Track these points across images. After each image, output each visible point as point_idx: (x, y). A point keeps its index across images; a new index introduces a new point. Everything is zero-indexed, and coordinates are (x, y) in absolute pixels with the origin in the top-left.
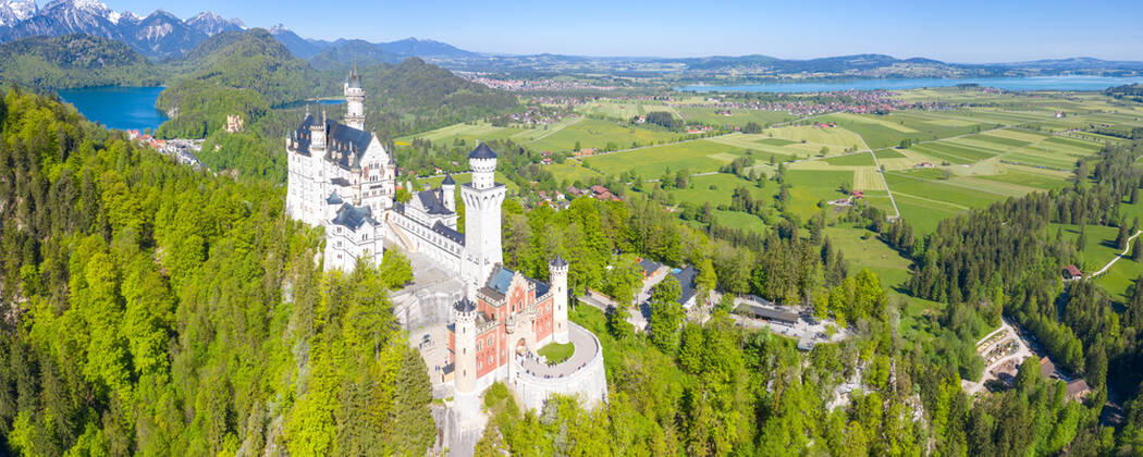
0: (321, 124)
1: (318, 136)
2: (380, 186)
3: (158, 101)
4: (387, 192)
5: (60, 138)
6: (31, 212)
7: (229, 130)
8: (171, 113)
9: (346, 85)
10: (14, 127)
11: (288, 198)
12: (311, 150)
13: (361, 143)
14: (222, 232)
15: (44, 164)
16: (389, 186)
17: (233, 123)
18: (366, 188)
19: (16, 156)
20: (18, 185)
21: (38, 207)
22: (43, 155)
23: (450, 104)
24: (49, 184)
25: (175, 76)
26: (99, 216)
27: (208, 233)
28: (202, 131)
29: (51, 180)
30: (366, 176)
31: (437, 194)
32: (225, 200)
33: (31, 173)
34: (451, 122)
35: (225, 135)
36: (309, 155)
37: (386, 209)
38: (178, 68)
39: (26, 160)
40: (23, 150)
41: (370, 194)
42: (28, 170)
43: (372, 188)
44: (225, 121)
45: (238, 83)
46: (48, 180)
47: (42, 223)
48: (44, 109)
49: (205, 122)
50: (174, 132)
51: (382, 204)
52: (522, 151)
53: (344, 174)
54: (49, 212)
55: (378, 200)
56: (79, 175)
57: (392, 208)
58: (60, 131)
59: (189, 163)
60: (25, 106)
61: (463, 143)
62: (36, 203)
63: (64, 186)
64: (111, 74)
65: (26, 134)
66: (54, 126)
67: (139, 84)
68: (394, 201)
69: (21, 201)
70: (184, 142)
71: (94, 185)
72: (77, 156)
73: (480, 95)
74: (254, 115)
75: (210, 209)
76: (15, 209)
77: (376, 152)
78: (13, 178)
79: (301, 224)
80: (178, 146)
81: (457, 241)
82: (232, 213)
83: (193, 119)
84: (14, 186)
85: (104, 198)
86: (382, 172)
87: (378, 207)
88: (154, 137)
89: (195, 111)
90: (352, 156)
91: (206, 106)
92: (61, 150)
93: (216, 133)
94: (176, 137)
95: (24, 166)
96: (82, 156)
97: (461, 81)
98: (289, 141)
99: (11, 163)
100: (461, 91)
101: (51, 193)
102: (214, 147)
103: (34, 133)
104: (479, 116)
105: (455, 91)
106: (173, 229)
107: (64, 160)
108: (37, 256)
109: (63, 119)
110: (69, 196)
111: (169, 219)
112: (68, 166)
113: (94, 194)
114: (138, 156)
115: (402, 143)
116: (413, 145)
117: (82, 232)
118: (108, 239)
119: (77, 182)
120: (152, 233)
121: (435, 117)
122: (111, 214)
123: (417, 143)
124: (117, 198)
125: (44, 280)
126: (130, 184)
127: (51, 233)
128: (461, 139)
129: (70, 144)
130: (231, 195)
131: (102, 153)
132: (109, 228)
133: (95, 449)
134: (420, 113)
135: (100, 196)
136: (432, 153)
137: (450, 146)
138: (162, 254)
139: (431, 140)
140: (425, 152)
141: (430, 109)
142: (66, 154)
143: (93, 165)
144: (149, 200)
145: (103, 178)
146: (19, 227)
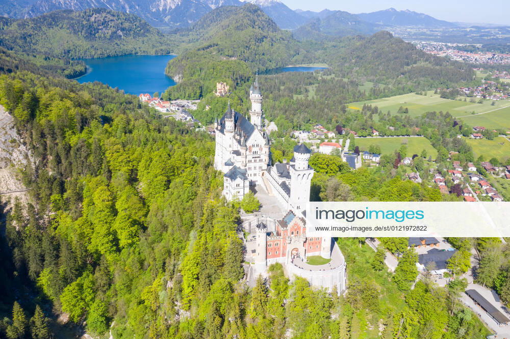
3: (167, 69)
6: (58, 165)
7: (218, 94)
8: (176, 79)
15: (67, 135)
17: (221, 88)
19: (46, 132)
20: (48, 149)
21: (63, 161)
22: (66, 129)
24: (70, 147)
25: (182, 46)
26: (103, 165)
27: (170, 175)
28: (198, 94)
29: (72, 145)
33: (57, 141)
35: (213, 98)
38: (185, 38)
39: (54, 133)
40: (51, 127)
42: (55, 139)
44: (215, 86)
45: (231, 53)
46: (70, 145)
47: (66, 171)
49: (201, 87)
50: (177, 95)
52: (455, 124)
54: (71, 164)
59: (186, 119)
62: (62, 158)
63: (80, 148)
64: (130, 44)
65: (53, 117)
67: (152, 52)
69: (50, 158)
70: (184, 102)
71: (101, 148)
72: (89, 129)
74: (240, 82)
75: (172, 161)
76: (47, 162)
78: (45, 145)
80: (178, 105)
82: (185, 163)
83: (191, 84)
84: (45, 149)
88: (162, 99)
89: (195, 77)
91: (203, 74)
92: (78, 125)
93: (209, 95)
94: (178, 98)
95: (53, 137)
99: (43, 136)
101: (72, 152)
102: (205, 107)
103: (59, 116)
107: (81, 132)
108: (63, 190)
109: (80, 106)
110: (83, 154)
111: (147, 167)
112: (83, 135)
113: (101, 151)
114: (134, 126)
115: (354, 107)
116: (363, 110)
117: (92, 174)
118: (110, 178)
119: (89, 145)
120: (137, 175)
121: (390, 86)
122: (111, 163)
123: (364, 108)
124: (116, 155)
125: (67, 202)
126: (124, 146)
127: (72, 176)
128: (405, 107)
129: (84, 122)
130: (185, 153)
131: (106, 126)
132: (110, 171)
133: (86, 283)
134: (379, 81)
135: (104, 154)
136: (376, 118)
137: (394, 113)
138: (142, 186)
139: (379, 107)
140: (371, 117)
141: (387, 78)
142: (82, 129)
143: (99, 135)
144: (135, 155)
145: (107, 143)
146: (50, 173)
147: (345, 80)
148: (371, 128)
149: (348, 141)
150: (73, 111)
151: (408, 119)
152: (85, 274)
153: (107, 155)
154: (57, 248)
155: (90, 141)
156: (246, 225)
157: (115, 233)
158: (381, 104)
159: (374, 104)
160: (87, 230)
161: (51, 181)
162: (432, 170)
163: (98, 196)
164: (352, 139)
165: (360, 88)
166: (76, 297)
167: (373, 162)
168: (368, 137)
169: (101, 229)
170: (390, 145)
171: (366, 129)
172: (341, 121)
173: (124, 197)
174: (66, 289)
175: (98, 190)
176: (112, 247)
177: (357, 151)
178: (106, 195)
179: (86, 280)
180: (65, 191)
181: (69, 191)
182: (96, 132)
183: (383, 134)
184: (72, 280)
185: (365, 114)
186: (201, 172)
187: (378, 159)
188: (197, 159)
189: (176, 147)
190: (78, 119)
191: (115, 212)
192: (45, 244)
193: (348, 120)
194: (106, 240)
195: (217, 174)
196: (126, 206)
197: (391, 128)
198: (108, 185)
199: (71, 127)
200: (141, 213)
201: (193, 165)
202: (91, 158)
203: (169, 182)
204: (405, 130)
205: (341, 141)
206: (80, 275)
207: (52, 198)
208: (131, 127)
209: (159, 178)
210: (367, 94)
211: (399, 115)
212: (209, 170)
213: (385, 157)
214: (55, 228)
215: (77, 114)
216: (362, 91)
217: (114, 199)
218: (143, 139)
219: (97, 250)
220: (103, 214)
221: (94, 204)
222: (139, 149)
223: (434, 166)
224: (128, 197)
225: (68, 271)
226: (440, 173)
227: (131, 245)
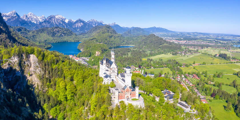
6: (49, 74)
7: (96, 55)
10: (46, 58)
15: (52, 65)
17: (97, 53)
19: (47, 64)
22: (52, 63)
23: (161, 48)
24: (53, 69)
26: (63, 75)
28: (89, 55)
33: (49, 67)
34: (160, 53)
39: (49, 64)
44: (95, 52)
47: (51, 76)
48: (52, 54)
49: (90, 53)
51: (115, 75)
52: (177, 63)
54: (53, 74)
59: (85, 64)
60: (49, 54)
61: (162, 60)
62: (50, 72)
63: (56, 69)
65: (49, 60)
69: (47, 72)
70: (84, 58)
71: (62, 69)
72: (59, 64)
73: (170, 45)
74: (104, 51)
80: (82, 59)
82: (89, 75)
84: (46, 69)
86: (115, 69)
90: (109, 66)
93: (93, 56)
94: (82, 57)
97: (165, 41)
98: (100, 62)
99: (45, 65)
100: (165, 44)
101: (53, 71)
104: (169, 52)
105: (163, 44)
106: (77, 78)
108: (50, 82)
109: (56, 56)
110: (57, 71)
111: (77, 76)
112: (57, 66)
113: (62, 71)
114: (72, 64)
115: (144, 59)
116: (148, 60)
117: (59, 78)
118: (65, 79)
119: (59, 69)
120: (73, 78)
121: (156, 52)
122: (65, 74)
123: (148, 59)
124: (67, 72)
125: (52, 85)
126: (69, 69)
127: (53, 78)
128: (161, 59)
129: (57, 61)
130: (89, 72)
131: (64, 63)
132: (65, 77)
133: (58, 108)
134: (152, 51)
136: (152, 62)
137: (158, 61)
138: (75, 82)
139: (153, 59)
140: (150, 62)
141: (155, 49)
142: (57, 63)
143: (62, 65)
144: (73, 72)
145: (64, 68)
146: (47, 77)
147: (141, 50)
148: (151, 66)
149: (143, 70)
150: (54, 58)
151: (163, 62)
152: (57, 106)
153: (64, 72)
154: (49, 98)
155: (59, 67)
156: (111, 91)
157: (66, 95)
158: (153, 58)
159: (151, 58)
160: (57, 94)
161: (47, 79)
162: (171, 78)
163: (61, 84)
164: (144, 70)
165: (146, 53)
166: (55, 111)
167: (152, 77)
168: (150, 69)
169: (62, 94)
170: (157, 71)
171: (149, 66)
172: (140, 64)
173: (69, 85)
174: (52, 109)
175: (61, 82)
176: (65, 99)
177: (146, 74)
178: (64, 84)
179: (58, 107)
180: (51, 82)
181: (52, 82)
182: (61, 65)
183: (155, 68)
184: (54, 107)
185: (148, 61)
186: (95, 78)
187: (153, 76)
188: (93, 74)
189: (86, 70)
190: (56, 60)
191: (66, 89)
192: (45, 97)
193: (142, 64)
194: (64, 97)
195: (100, 78)
196: (70, 88)
197: (157, 65)
198: (64, 81)
199: (54, 63)
200: (75, 90)
201: (92, 76)
202: (59, 73)
203: (84, 81)
204: (162, 66)
205: (141, 70)
206: (56, 106)
207: (47, 84)
208: (70, 64)
209: (80, 79)
210: (148, 55)
211: (160, 61)
212: (97, 77)
213: (156, 75)
214: (48, 93)
215: (55, 59)
216: (147, 54)
217: (66, 86)
218: (75, 67)
219: (61, 100)
220: (63, 89)
221: (60, 86)
222: (74, 70)
223: (172, 76)
224: (71, 85)
225: (53, 104)
226: (173, 78)
227: (71, 99)
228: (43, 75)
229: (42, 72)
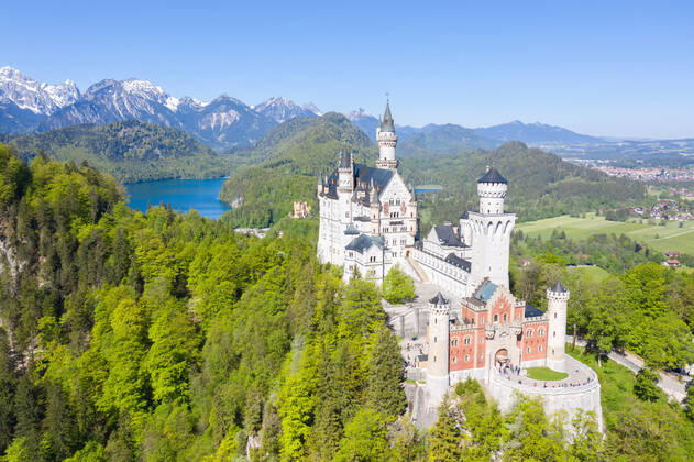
0: (348, 166)
1: (345, 179)
2: (400, 223)
3: (221, 193)
4: (409, 229)
5: (92, 201)
6: (55, 270)
7: (296, 217)
8: (234, 204)
9: (378, 130)
10: (39, 191)
11: (319, 243)
12: (338, 193)
13: (382, 180)
14: (256, 280)
15: (73, 225)
16: (411, 224)
17: (300, 209)
18: (385, 223)
19: (40, 218)
20: (41, 246)
21: (64, 265)
22: (72, 216)
24: (77, 244)
26: (130, 270)
27: (240, 281)
28: (267, 220)
29: (80, 240)
30: (386, 212)
31: (455, 229)
32: (259, 249)
33: (57, 234)
36: (337, 198)
37: (407, 246)
39: (52, 221)
40: (49, 212)
41: (390, 230)
42: (55, 231)
43: (392, 223)
44: (292, 207)
46: (77, 239)
47: (67, 280)
48: (73, 173)
49: (271, 211)
51: (402, 241)
52: (638, 248)
53: (367, 212)
55: (399, 236)
56: (110, 234)
57: (413, 246)
58: (92, 193)
60: (54, 171)
62: (63, 261)
63: (94, 244)
64: (170, 166)
65: (53, 197)
66: (85, 189)
67: (200, 176)
68: (416, 240)
71: (128, 243)
72: (111, 217)
75: (245, 258)
76: (37, 268)
77: (397, 189)
78: (36, 240)
79: (328, 266)
81: (465, 269)
82: (266, 261)
83: (257, 207)
85: (137, 253)
86: (404, 209)
87: (398, 243)
90: (373, 192)
91: (273, 194)
92: (93, 212)
95: (50, 228)
96: (116, 217)
98: (320, 188)
99: (34, 224)
101: (80, 252)
103: (62, 196)
106: (206, 277)
107: (96, 222)
108: (59, 310)
110: (99, 254)
112: (100, 226)
117: (110, 283)
118: (140, 289)
120: (185, 284)
122: (143, 267)
124: (151, 252)
126: (165, 241)
127: (77, 288)
129: (103, 206)
130: (266, 246)
132: (141, 281)
135: (133, 251)
142: (99, 216)
146: (42, 284)
152: (88, 445)
157: (146, 377)
163: (117, 311)
169: (120, 370)
173: (163, 318)
175: (120, 307)
178: (133, 315)
179: (90, 456)
180: (65, 311)
181: (69, 312)
188: (287, 255)
191: (149, 344)
192: (21, 396)
196: (167, 332)
198: (137, 299)
199: (81, 213)
200: (193, 342)
201: (280, 264)
202: (111, 260)
203: (239, 291)
209: (223, 284)
217: (146, 325)
220: (128, 342)
221: (112, 329)
224: (171, 316)
227: (172, 398)
228: (20, 277)
229: (13, 264)
